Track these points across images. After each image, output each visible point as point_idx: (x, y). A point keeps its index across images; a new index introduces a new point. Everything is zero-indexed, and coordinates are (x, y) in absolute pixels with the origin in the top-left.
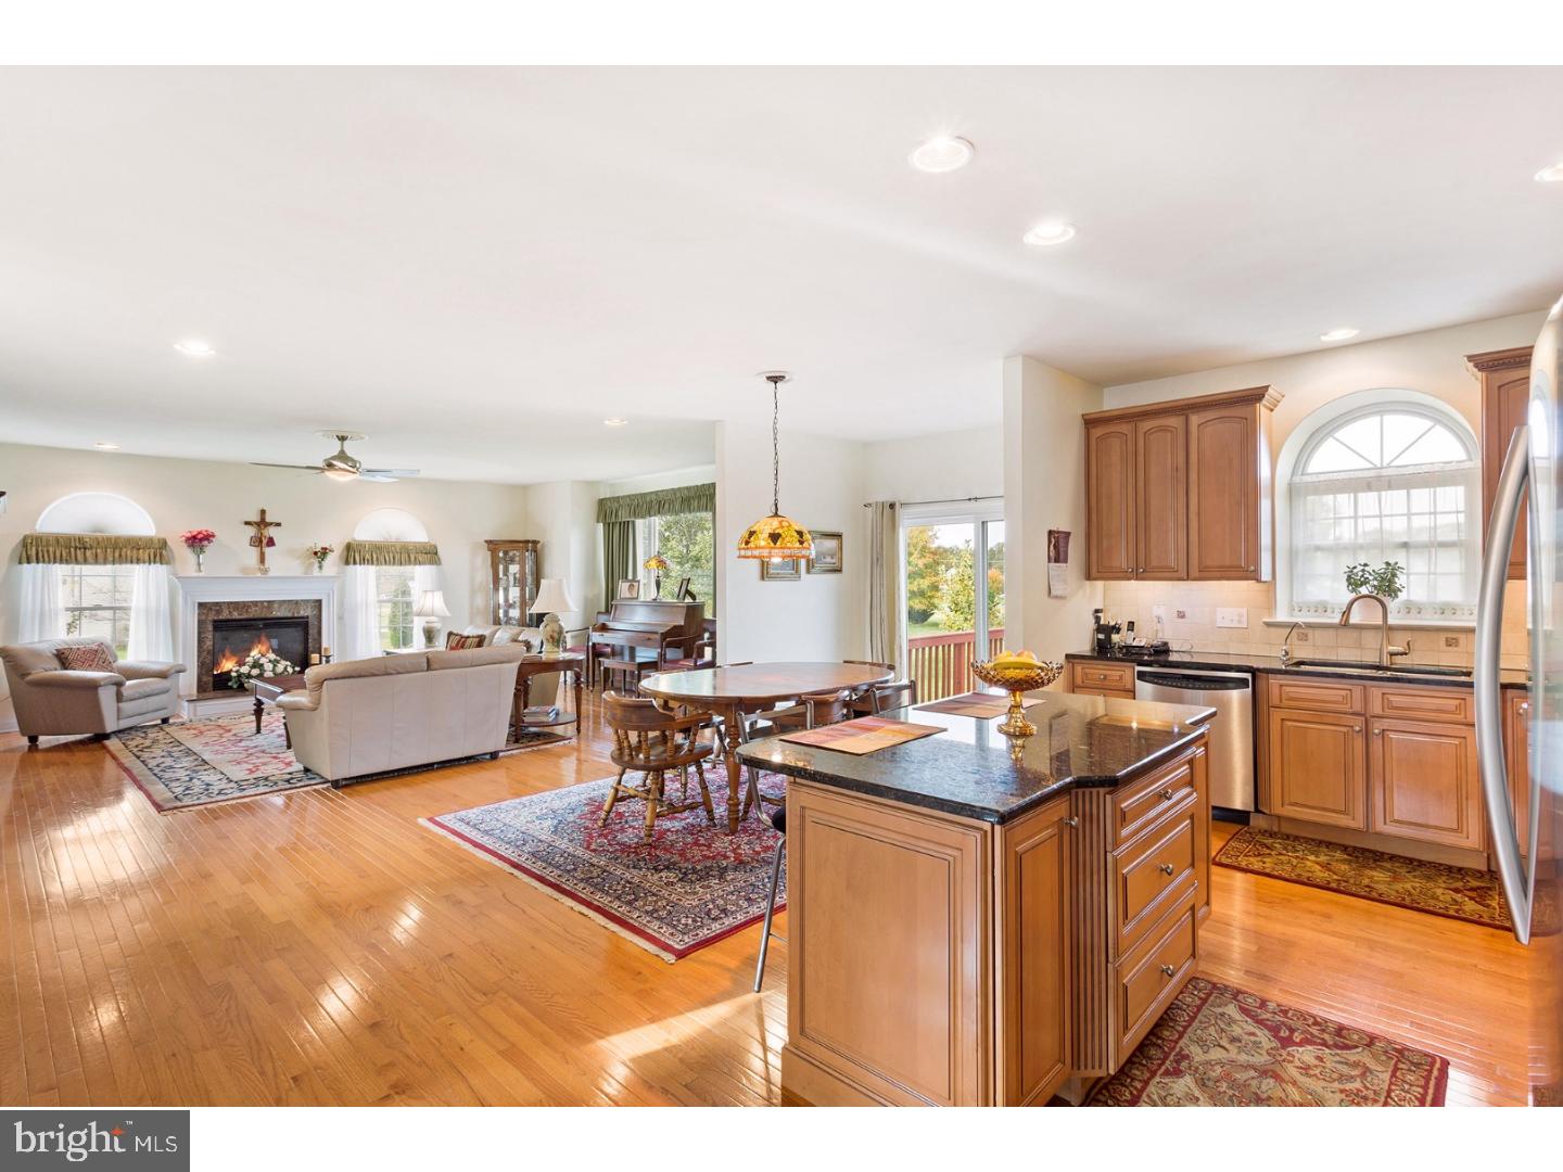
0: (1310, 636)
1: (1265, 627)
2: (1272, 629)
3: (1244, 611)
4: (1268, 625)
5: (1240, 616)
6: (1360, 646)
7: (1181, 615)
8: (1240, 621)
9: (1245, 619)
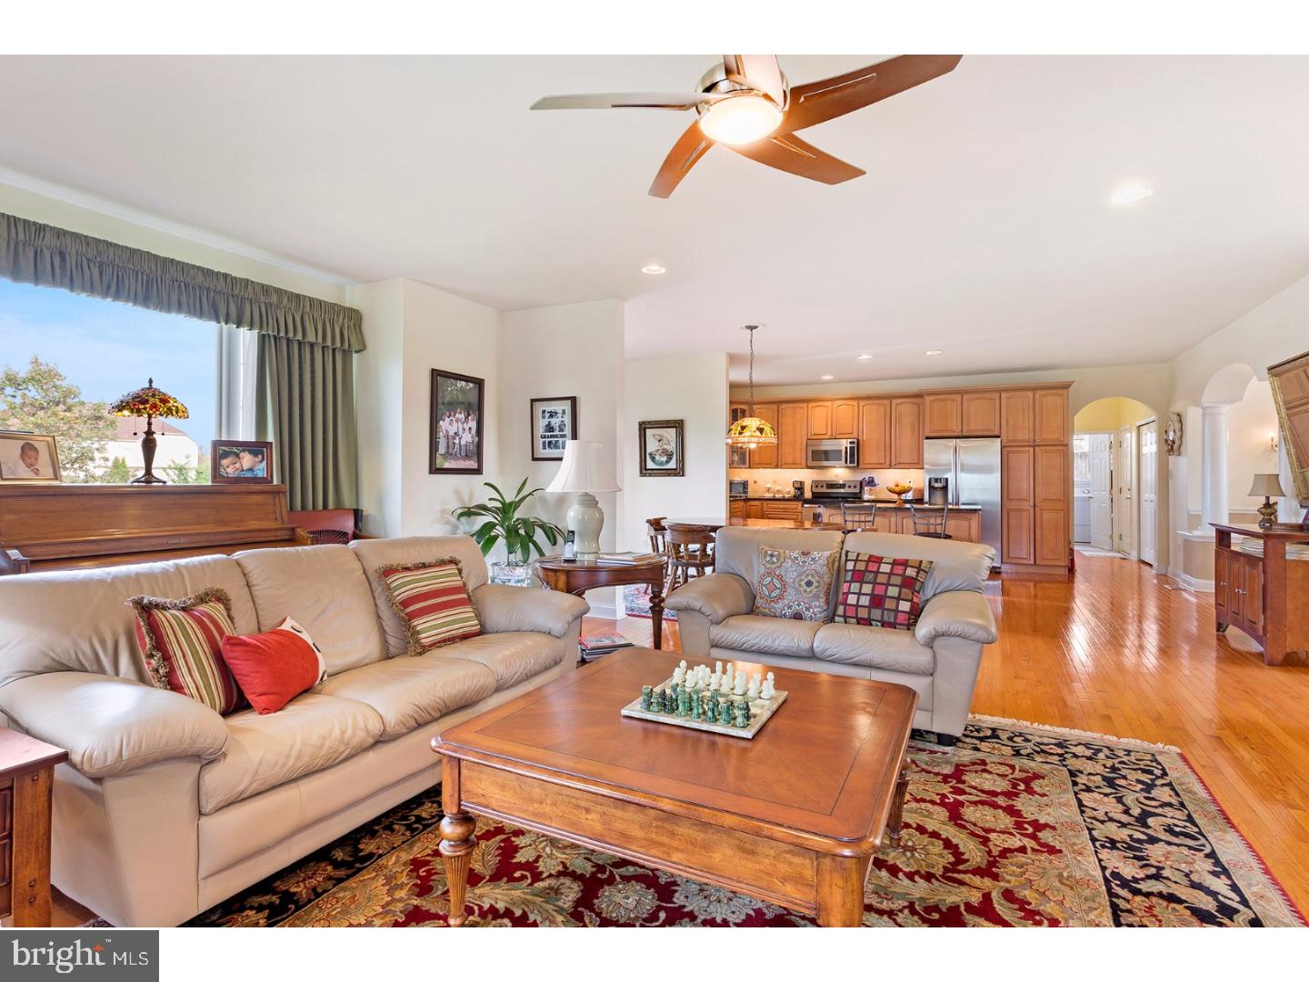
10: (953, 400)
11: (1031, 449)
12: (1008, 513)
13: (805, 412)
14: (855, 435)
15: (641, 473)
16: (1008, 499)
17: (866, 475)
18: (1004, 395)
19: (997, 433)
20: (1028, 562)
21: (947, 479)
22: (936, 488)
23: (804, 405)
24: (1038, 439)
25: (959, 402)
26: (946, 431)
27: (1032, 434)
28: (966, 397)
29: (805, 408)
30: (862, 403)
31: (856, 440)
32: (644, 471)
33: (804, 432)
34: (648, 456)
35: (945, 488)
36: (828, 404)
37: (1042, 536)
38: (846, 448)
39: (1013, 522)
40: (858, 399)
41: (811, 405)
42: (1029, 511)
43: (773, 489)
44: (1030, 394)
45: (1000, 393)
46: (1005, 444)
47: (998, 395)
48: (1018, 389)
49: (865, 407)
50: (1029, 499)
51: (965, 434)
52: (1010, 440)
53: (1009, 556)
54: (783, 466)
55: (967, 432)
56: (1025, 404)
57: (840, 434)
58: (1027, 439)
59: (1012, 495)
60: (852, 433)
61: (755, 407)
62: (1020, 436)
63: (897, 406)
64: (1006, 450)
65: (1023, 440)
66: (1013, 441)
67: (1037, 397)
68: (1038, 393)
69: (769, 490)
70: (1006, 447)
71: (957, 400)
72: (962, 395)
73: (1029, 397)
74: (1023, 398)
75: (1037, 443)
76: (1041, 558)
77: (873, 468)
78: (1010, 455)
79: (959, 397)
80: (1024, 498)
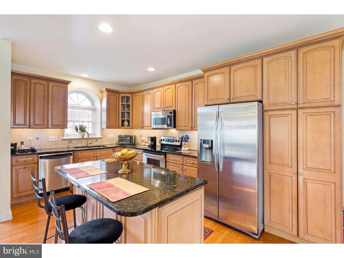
0: (72, 142)
1: (62, 140)
2: (63, 141)
3: (56, 137)
4: (63, 140)
5: (55, 138)
6: (82, 143)
7: (38, 139)
8: (55, 139)
9: (57, 139)
10: (223, 73)
11: (294, 113)
12: (270, 176)
13: (152, 95)
14: (173, 108)
16: (270, 162)
17: (184, 134)
18: (265, 60)
19: (259, 98)
20: (290, 232)
21: (212, 141)
25: (227, 74)
27: (295, 96)
28: (233, 68)
29: (152, 93)
30: (177, 86)
31: (172, 111)
33: (152, 108)
35: (211, 149)
36: (162, 89)
38: (168, 116)
40: (175, 83)
41: (155, 90)
42: (291, 177)
43: (144, 140)
44: (293, 53)
45: (262, 59)
46: (266, 108)
47: (260, 61)
48: (280, 52)
49: (178, 88)
50: (291, 166)
51: (232, 101)
52: (270, 105)
53: (270, 220)
54: (145, 128)
55: (233, 99)
56: (287, 65)
57: (167, 107)
58: (290, 102)
59: (273, 160)
60: (172, 106)
61: (134, 95)
62: (281, 99)
63: (196, 85)
64: (266, 114)
65: (285, 103)
66: (275, 104)
67: (301, 55)
68: (302, 51)
69: (142, 141)
70: (267, 111)
71: (226, 72)
72: (230, 67)
73: (291, 57)
74: (285, 59)
75: (300, 106)
76: (305, 233)
77: (183, 129)
78: (272, 119)
79: (227, 69)
80: (286, 164)
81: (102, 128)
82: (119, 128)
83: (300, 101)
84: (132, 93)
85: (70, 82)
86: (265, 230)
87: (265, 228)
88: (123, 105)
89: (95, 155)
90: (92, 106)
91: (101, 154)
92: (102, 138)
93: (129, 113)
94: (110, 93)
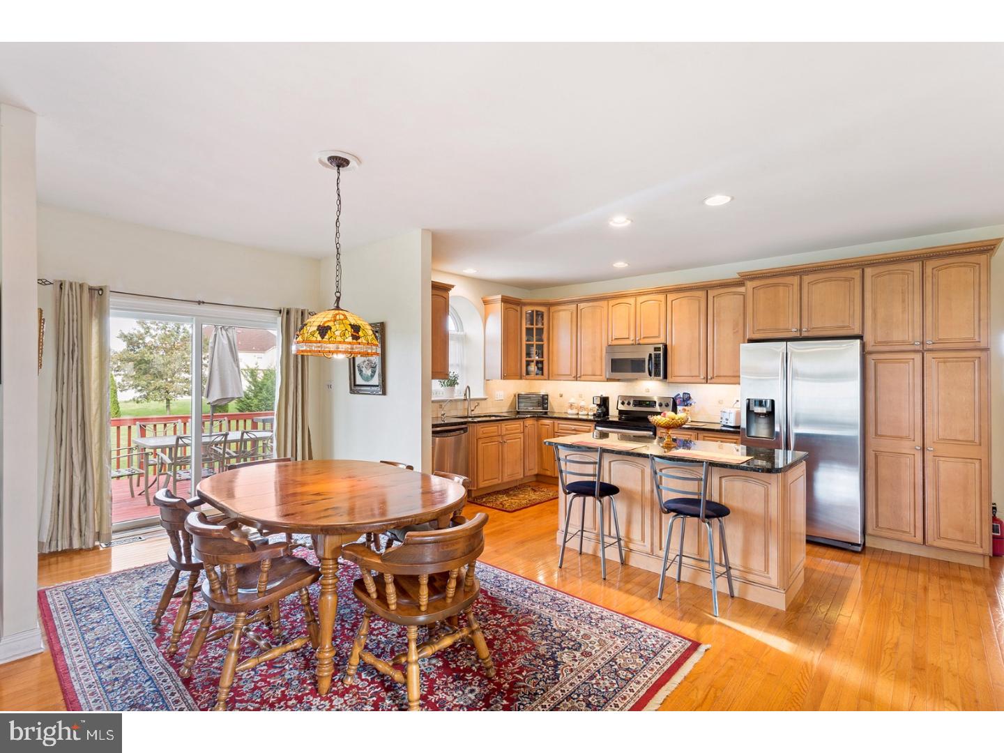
10: (785, 285)
11: (918, 357)
12: (876, 457)
13: (605, 312)
14: (662, 340)
15: (351, 389)
16: (876, 434)
17: (679, 391)
18: (868, 271)
19: (857, 331)
20: (913, 539)
21: (773, 402)
22: (759, 415)
23: (604, 303)
24: (928, 340)
25: (796, 288)
26: (778, 330)
27: (918, 333)
28: (807, 279)
29: (606, 308)
30: (671, 297)
31: (661, 346)
32: (355, 388)
33: (604, 338)
34: (357, 368)
35: (771, 415)
36: (631, 300)
37: (937, 498)
38: (650, 355)
39: (883, 472)
40: (666, 292)
41: (612, 302)
42: (912, 456)
43: (576, 405)
44: (916, 266)
45: (863, 270)
46: (869, 348)
47: (859, 272)
48: (894, 261)
49: (672, 301)
50: (913, 438)
51: (805, 334)
52: (877, 343)
53: (877, 526)
54: (583, 378)
55: (808, 331)
56: (906, 284)
57: (644, 338)
58: (910, 339)
59: (883, 430)
60: (659, 337)
61: (553, 309)
62: (897, 335)
63: (715, 299)
64: (870, 358)
65: (903, 342)
66: (886, 343)
67: (929, 270)
68: (930, 265)
69: (571, 405)
70: (871, 353)
71: (793, 285)
72: (801, 278)
73: (913, 271)
74: (903, 274)
75: (928, 347)
76: (936, 536)
77: (685, 381)
78: (880, 366)
79: (796, 280)
80: (904, 435)
81: (487, 378)
82: (521, 378)
83: (927, 339)
84: (550, 305)
85: (453, 286)
86: (867, 545)
87: (866, 541)
88: (529, 331)
89: (500, 433)
90: (458, 331)
91: (507, 430)
92: (485, 399)
93: (540, 348)
94: (509, 306)
